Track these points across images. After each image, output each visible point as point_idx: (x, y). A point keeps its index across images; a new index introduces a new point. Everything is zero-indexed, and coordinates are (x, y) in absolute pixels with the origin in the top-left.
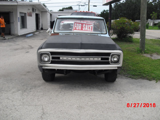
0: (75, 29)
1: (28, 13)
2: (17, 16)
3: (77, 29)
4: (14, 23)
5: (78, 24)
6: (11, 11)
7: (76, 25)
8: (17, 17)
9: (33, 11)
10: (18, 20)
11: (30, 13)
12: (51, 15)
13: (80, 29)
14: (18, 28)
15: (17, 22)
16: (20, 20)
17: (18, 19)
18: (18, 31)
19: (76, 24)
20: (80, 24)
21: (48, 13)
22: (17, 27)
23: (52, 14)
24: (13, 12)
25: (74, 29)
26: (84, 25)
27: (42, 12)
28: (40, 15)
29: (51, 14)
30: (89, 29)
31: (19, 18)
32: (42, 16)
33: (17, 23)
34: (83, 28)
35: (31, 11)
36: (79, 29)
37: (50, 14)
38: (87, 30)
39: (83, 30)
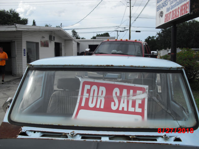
0: (83, 105)
1: (41, 42)
2: (22, 47)
3: (91, 105)
4: (17, 58)
5: (95, 87)
6: (13, 40)
7: (89, 91)
8: (22, 49)
9: (50, 39)
10: (23, 53)
11: (45, 42)
12: (78, 44)
13: (102, 107)
14: (22, 65)
15: (22, 56)
16: (26, 53)
17: (23, 51)
18: (22, 69)
19: (87, 87)
20: (103, 89)
21: (73, 42)
22: (22, 63)
23: (81, 43)
24: (15, 42)
25: (80, 108)
26: (117, 90)
27: (65, 40)
28: (63, 44)
29: (79, 42)
30: (134, 105)
31: (26, 50)
32: (65, 46)
33: (22, 58)
34: (113, 103)
35: (47, 38)
36: (98, 106)
37: (76, 44)
38: (125, 109)
39: (111, 111)
